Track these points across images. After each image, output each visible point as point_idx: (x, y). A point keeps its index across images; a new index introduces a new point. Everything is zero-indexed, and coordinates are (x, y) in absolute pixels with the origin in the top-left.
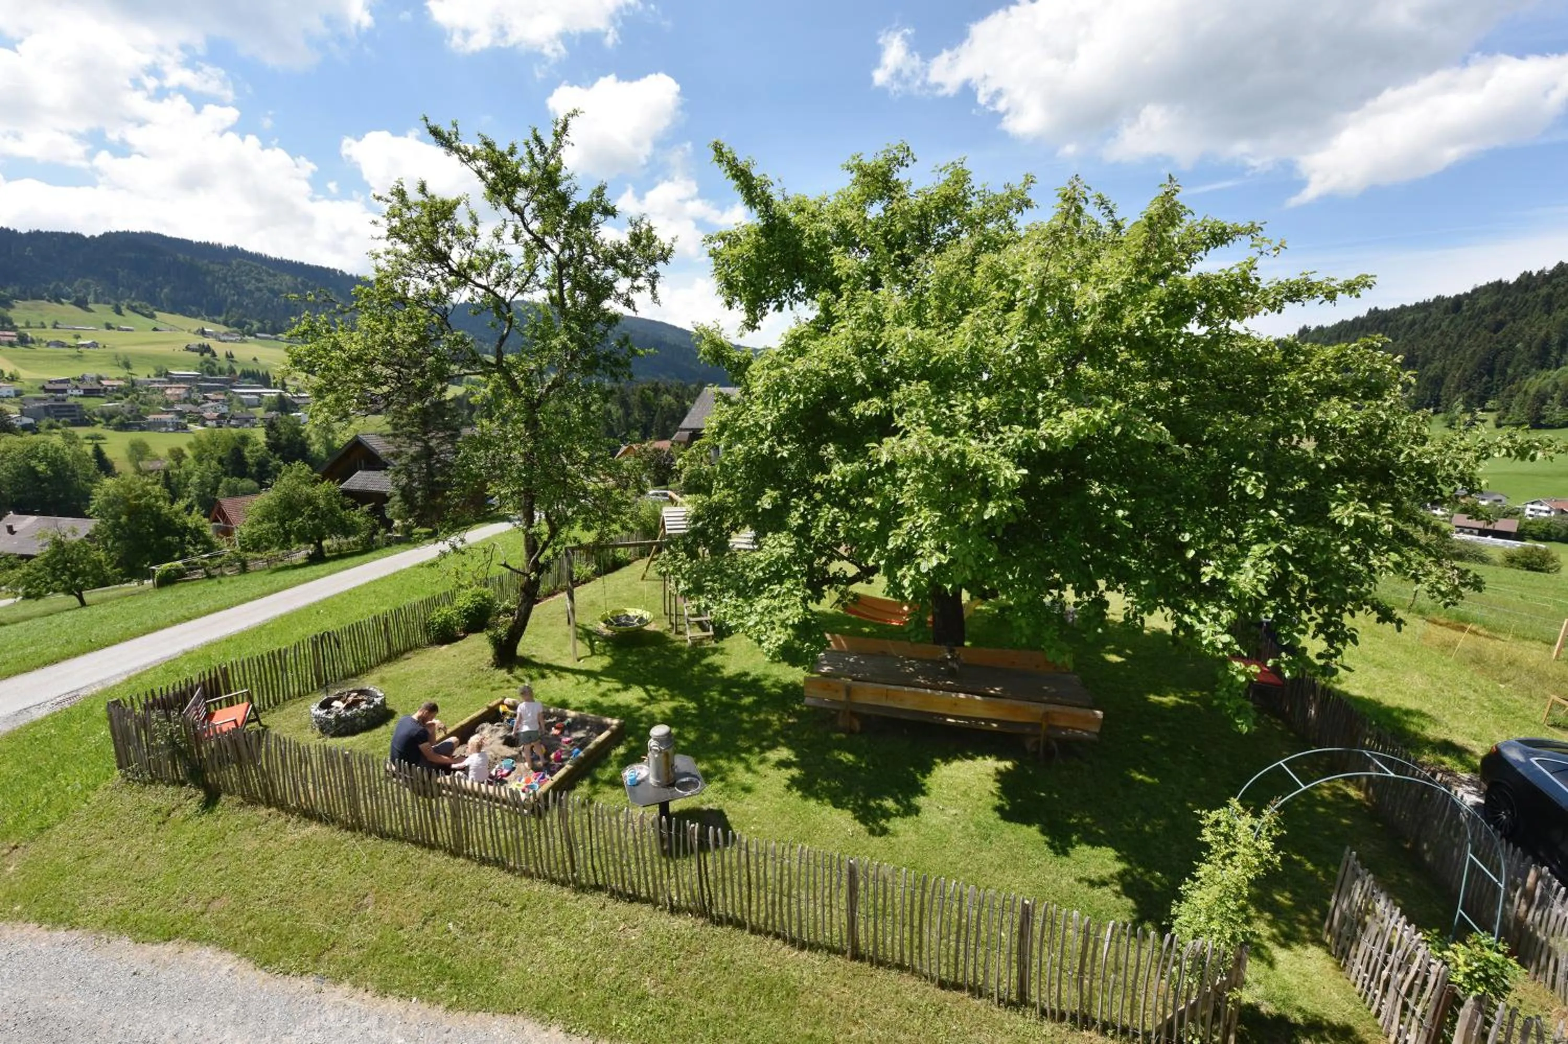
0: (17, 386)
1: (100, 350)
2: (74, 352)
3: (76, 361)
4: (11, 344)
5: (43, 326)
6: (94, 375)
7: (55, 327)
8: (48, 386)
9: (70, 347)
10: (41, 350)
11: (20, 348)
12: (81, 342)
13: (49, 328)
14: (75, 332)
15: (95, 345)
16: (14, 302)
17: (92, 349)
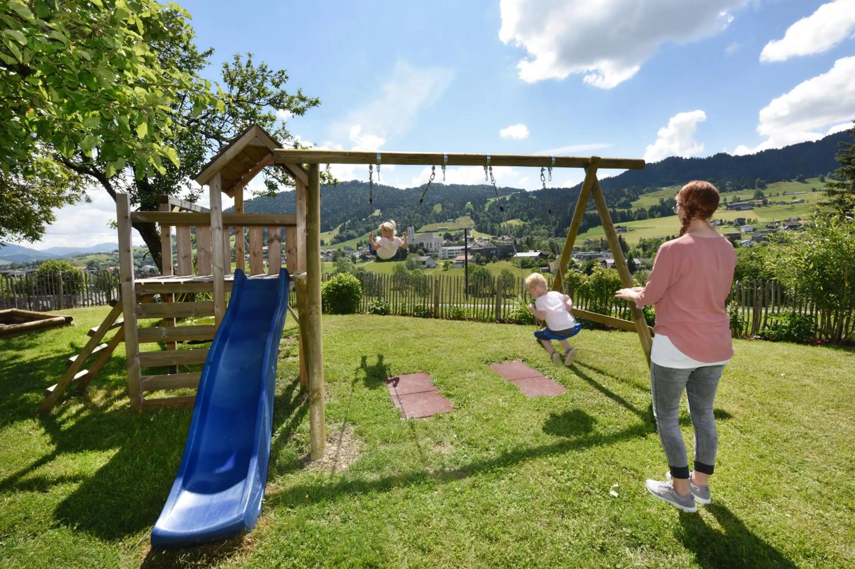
0: (755, 226)
1: (805, 204)
2: (790, 206)
3: (789, 211)
4: (759, 206)
5: (778, 195)
6: (796, 218)
7: (784, 195)
8: (769, 225)
9: (788, 204)
10: (774, 207)
11: (763, 207)
12: (795, 200)
13: (781, 195)
14: (793, 196)
15: (802, 201)
16: (767, 185)
17: (800, 204)
